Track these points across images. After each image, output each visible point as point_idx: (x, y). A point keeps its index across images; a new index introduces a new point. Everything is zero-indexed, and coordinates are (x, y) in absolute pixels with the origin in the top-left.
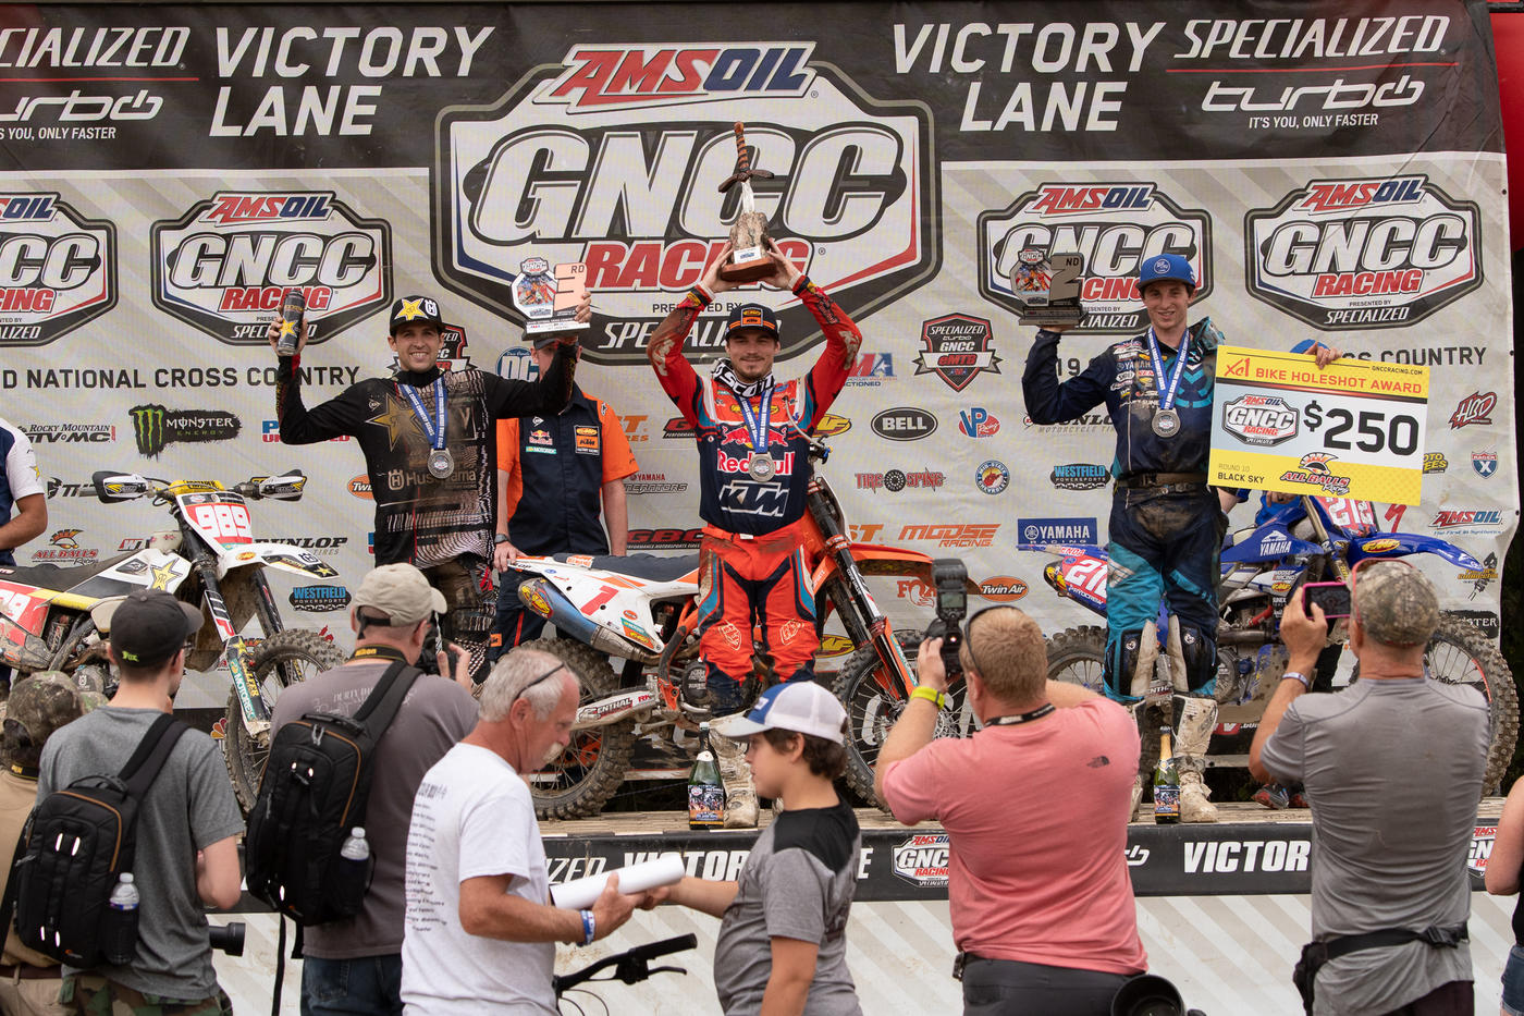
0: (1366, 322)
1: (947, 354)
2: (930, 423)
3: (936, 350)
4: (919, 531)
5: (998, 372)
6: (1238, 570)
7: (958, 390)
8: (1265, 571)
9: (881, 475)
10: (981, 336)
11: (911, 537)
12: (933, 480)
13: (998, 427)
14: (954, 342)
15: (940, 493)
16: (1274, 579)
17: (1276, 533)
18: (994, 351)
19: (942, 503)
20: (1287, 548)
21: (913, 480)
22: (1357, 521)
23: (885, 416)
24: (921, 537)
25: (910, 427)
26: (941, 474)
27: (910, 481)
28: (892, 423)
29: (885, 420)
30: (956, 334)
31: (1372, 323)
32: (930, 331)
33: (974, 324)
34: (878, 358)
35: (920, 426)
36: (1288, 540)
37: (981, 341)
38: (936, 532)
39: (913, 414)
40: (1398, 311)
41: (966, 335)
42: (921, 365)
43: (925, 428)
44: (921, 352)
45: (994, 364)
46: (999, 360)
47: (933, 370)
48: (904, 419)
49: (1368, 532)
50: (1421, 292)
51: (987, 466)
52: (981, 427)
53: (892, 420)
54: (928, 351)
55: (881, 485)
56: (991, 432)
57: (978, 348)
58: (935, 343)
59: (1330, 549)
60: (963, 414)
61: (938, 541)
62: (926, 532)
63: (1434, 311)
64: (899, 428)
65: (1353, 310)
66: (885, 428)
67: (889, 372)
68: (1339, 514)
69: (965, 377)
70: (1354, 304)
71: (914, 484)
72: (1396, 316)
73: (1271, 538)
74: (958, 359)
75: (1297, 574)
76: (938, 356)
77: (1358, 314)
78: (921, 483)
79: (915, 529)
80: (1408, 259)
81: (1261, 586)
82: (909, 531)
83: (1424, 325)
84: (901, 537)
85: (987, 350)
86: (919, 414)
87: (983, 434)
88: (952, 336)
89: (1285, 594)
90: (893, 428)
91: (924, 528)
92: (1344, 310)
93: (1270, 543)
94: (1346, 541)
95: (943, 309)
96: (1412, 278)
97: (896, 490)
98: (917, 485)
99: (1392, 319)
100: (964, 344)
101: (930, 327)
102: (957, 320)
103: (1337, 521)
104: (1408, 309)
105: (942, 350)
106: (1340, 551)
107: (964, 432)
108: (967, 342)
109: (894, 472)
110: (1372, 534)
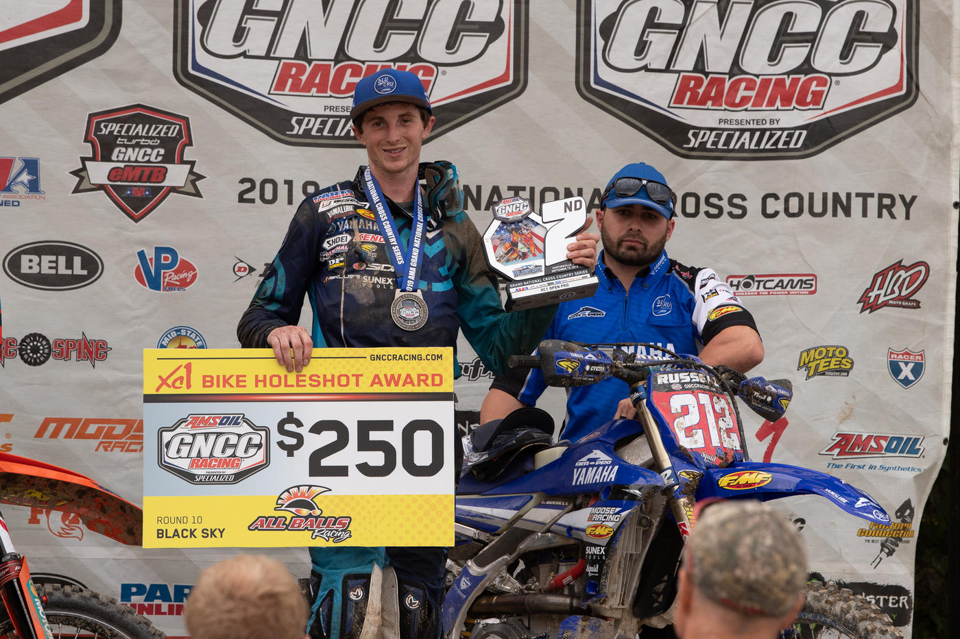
0: (742, 149)
1: (122, 165)
2: (92, 265)
3: (106, 158)
4: (67, 427)
5: (198, 194)
6: (539, 506)
7: (136, 221)
8: (577, 508)
9: (14, 340)
10: (175, 140)
11: (55, 435)
12: (93, 351)
13: (194, 277)
14: (133, 147)
15: (102, 372)
16: (590, 519)
17: (598, 454)
18: (192, 163)
19: (104, 386)
20: (611, 475)
21: (63, 349)
22: (715, 442)
23: (26, 252)
24: (68, 436)
25: (62, 270)
26: (104, 343)
27: (58, 350)
28: (34, 264)
29: (25, 259)
30: (137, 136)
31: (749, 151)
32: (98, 129)
33: (164, 123)
34: (18, 165)
35: (78, 270)
36: (613, 464)
37: (173, 149)
38: (92, 429)
39: (69, 251)
40: (790, 136)
41: (152, 138)
42: (82, 179)
43: (85, 272)
44: (83, 160)
45: (193, 183)
46: (200, 177)
47: (101, 187)
48: (53, 258)
49: (731, 460)
50: (826, 108)
51: (174, 334)
52: (169, 276)
53: (35, 258)
54: (93, 159)
55: (13, 355)
56: (184, 284)
57: (169, 158)
58: (104, 149)
59: (672, 481)
60: (141, 255)
61: (95, 443)
62: (78, 429)
63: (844, 138)
64: (45, 270)
65: (724, 130)
66: (25, 269)
67: (34, 187)
68: (689, 431)
69: (147, 200)
70: (726, 121)
71: (64, 355)
72: (787, 143)
73: (590, 460)
74: (137, 173)
75: (624, 514)
76: (108, 166)
77: (730, 137)
78: (74, 354)
79: (61, 422)
80: (808, 60)
81: (570, 529)
82: (52, 426)
83: (829, 157)
84: (40, 434)
85: (182, 162)
86: (78, 253)
87: (171, 286)
88: (130, 138)
89: (604, 542)
90: (36, 270)
91: (75, 422)
92: (712, 130)
93: (587, 467)
94: (696, 472)
95: (118, 99)
96: (814, 87)
97: (36, 363)
98: (68, 357)
99: (780, 146)
100: (149, 151)
101: (98, 124)
102: (141, 115)
103: (684, 442)
104: (805, 133)
105: (114, 158)
106: (687, 485)
107: (142, 282)
108: (153, 148)
109: (34, 336)
110: (735, 463)
